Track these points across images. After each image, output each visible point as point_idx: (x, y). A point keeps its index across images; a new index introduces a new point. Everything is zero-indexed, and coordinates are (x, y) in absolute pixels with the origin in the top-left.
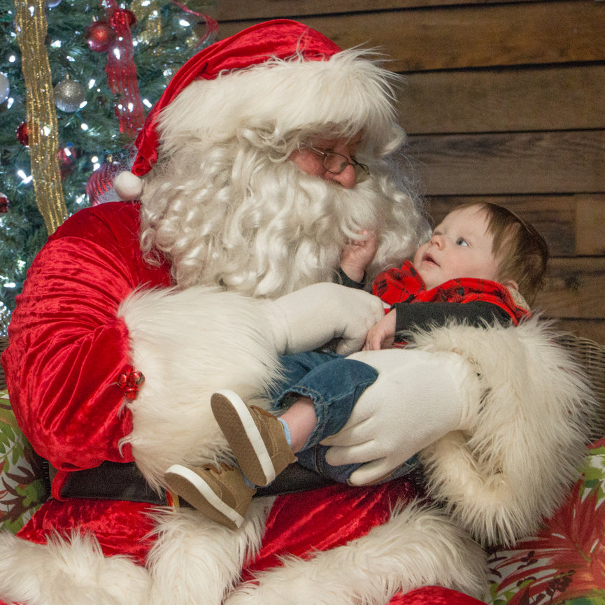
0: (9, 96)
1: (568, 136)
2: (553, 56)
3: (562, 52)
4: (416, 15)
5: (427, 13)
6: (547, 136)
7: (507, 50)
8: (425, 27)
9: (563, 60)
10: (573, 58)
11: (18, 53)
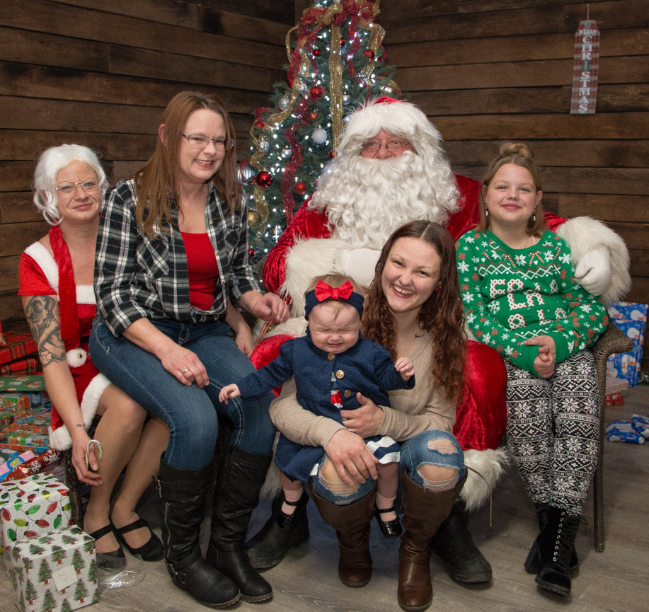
0: (327, 139)
1: (557, 169)
2: (552, 136)
3: (556, 134)
4: (497, 116)
5: (501, 116)
6: (549, 168)
7: (534, 132)
8: (501, 121)
9: (556, 137)
10: (561, 137)
11: (331, 122)
